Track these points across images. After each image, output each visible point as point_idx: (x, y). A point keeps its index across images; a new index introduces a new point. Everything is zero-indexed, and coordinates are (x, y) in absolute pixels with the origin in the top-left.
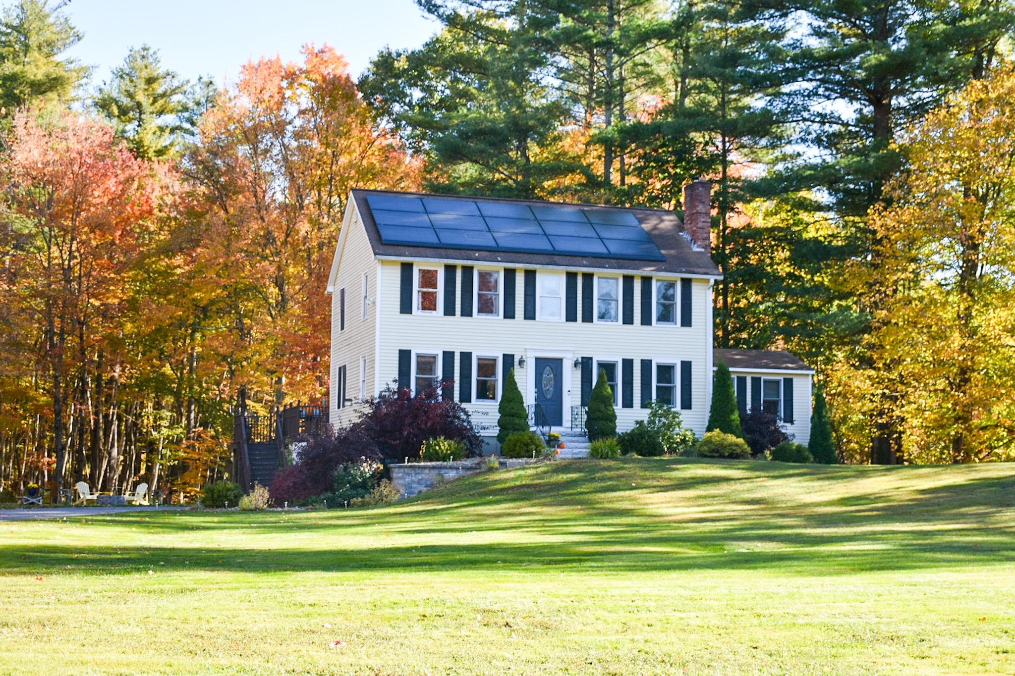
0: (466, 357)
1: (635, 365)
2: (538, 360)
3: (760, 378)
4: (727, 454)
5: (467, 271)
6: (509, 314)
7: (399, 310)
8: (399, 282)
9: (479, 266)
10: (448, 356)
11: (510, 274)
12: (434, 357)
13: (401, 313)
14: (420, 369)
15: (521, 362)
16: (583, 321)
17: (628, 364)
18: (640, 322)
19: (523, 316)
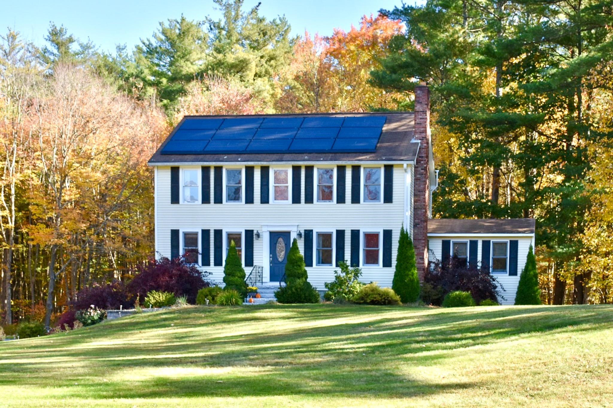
0: (218, 233)
1: (346, 234)
2: (272, 233)
3: (490, 241)
4: (369, 301)
5: (219, 170)
6: (250, 200)
7: (170, 201)
8: (170, 181)
9: (227, 166)
10: (206, 233)
11: (250, 171)
12: (196, 234)
13: (172, 203)
14: (186, 244)
15: (258, 235)
16: (306, 203)
17: (341, 234)
18: (350, 201)
19: (260, 201)
